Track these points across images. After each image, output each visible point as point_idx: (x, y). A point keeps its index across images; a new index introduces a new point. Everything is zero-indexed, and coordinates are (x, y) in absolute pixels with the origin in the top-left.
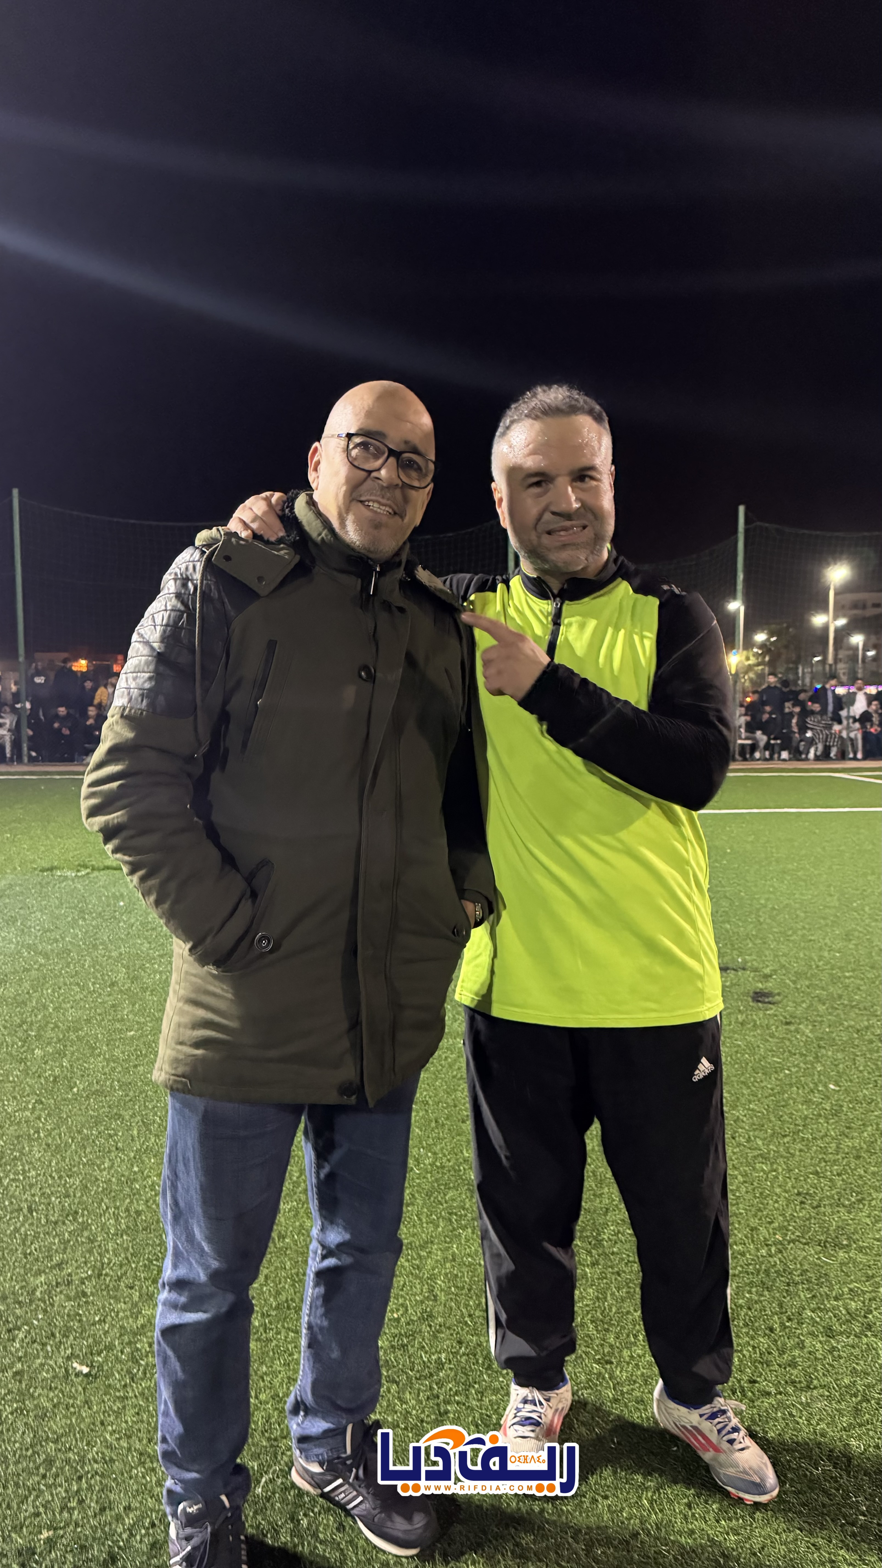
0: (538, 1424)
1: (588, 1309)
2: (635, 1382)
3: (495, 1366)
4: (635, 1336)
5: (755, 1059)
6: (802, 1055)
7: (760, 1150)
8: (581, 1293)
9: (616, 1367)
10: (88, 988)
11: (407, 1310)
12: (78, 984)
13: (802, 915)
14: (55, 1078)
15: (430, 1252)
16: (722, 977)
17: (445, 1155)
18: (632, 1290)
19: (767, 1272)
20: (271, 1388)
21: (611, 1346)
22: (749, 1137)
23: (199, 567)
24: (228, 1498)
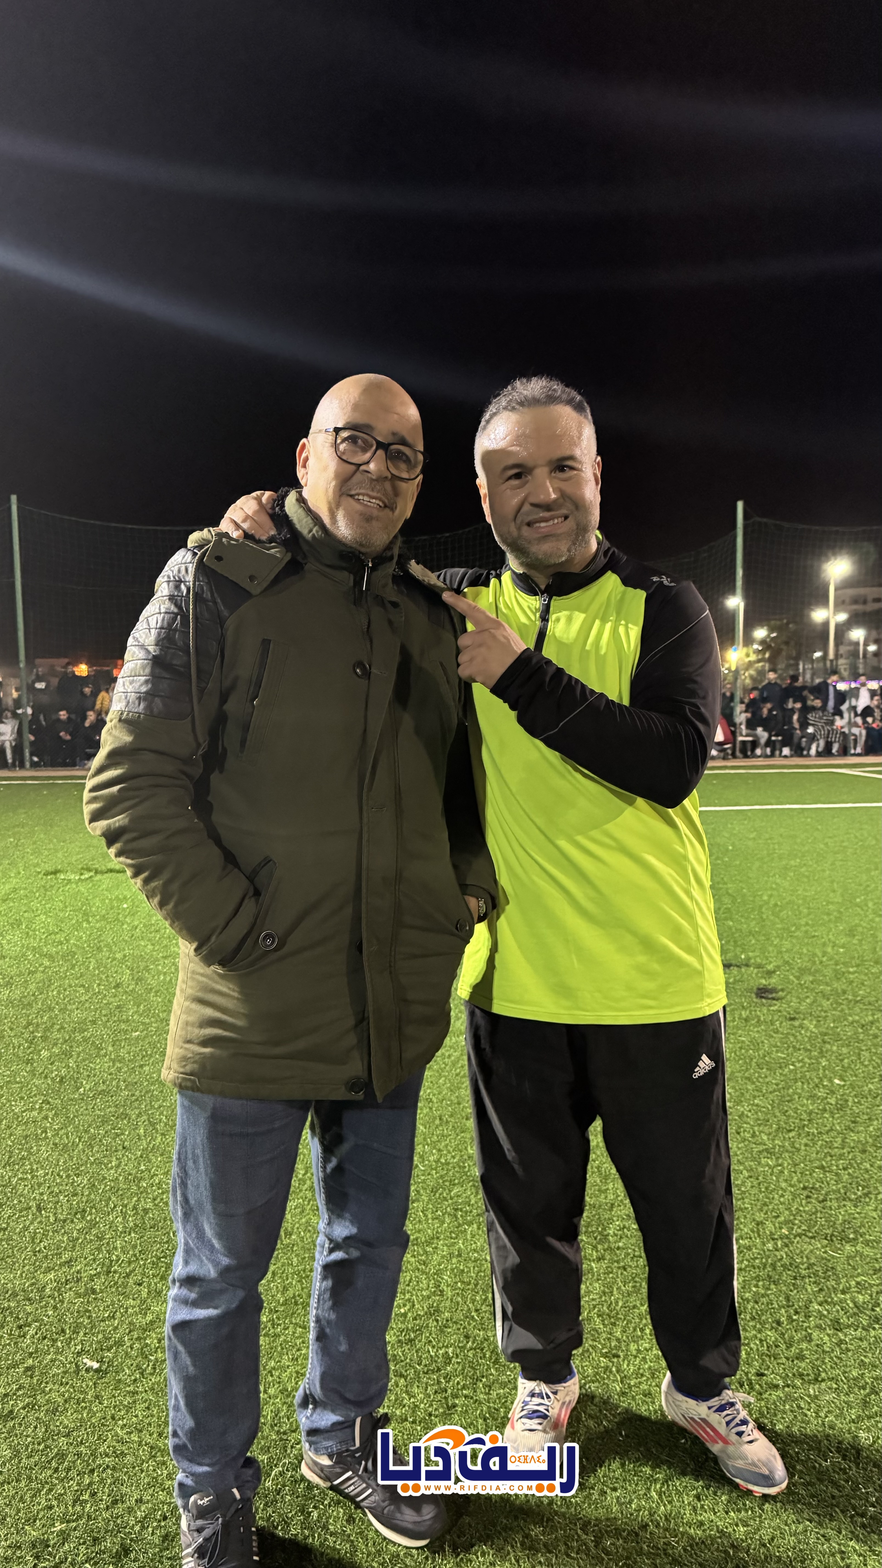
0: (545, 1417)
1: (594, 1303)
2: (642, 1375)
3: (502, 1360)
4: (642, 1330)
5: (759, 1055)
6: (806, 1050)
7: (765, 1145)
8: (587, 1287)
9: (624, 1360)
10: (93, 990)
11: (414, 1305)
12: (83, 986)
13: (805, 911)
14: (62, 1078)
15: (436, 1248)
16: (725, 973)
17: (449, 1152)
18: (638, 1284)
19: (773, 1266)
20: (279, 1383)
21: (618, 1340)
22: (754, 1132)
23: (192, 569)
24: (239, 1491)
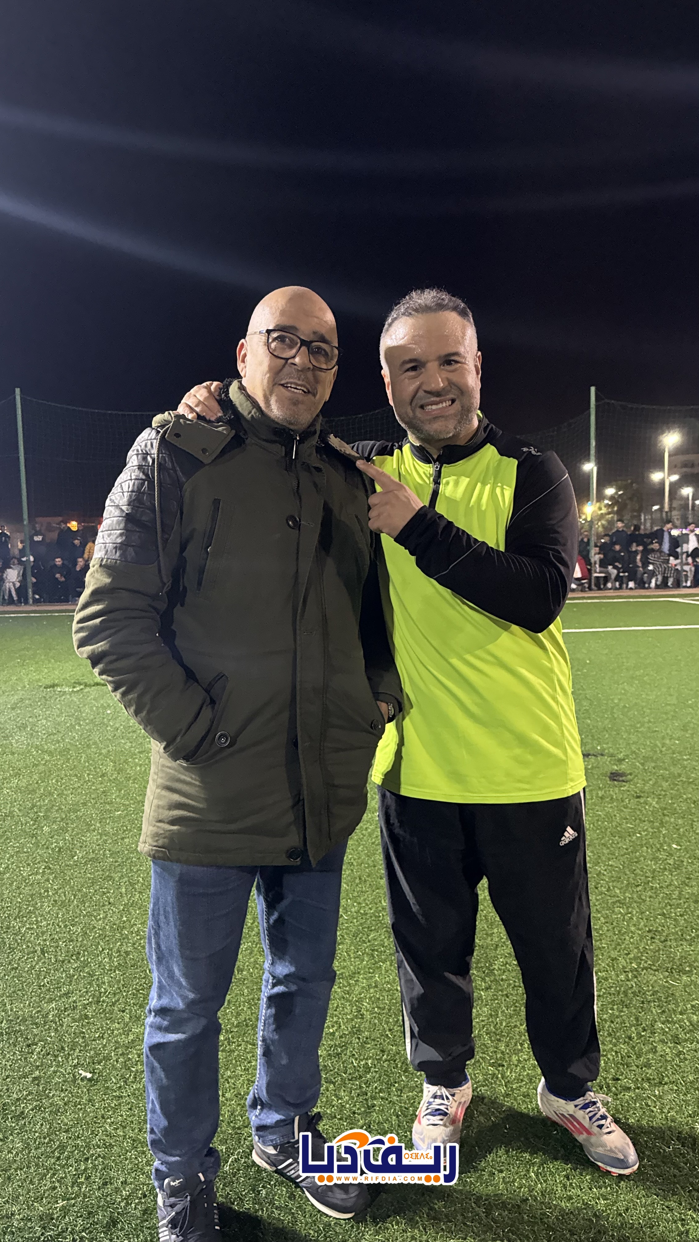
0: (445, 1114)
1: (483, 1023)
2: (522, 1081)
3: (411, 1069)
4: (522, 1045)
5: (612, 826)
6: (650, 822)
7: (618, 897)
8: (478, 1011)
9: (507, 1069)
10: (84, 778)
11: (340, 1026)
12: (76, 775)
13: (648, 711)
14: (60, 848)
15: (357, 981)
16: (584, 762)
17: (367, 905)
18: (518, 1009)
19: (625, 993)
20: (234, 1088)
21: (502, 1053)
22: (609, 887)
23: (156, 444)
24: (203, 1175)
